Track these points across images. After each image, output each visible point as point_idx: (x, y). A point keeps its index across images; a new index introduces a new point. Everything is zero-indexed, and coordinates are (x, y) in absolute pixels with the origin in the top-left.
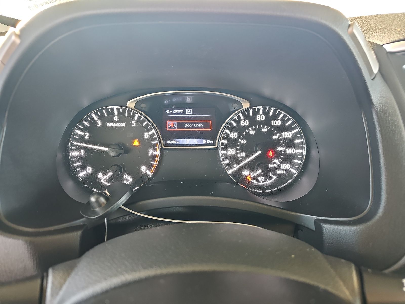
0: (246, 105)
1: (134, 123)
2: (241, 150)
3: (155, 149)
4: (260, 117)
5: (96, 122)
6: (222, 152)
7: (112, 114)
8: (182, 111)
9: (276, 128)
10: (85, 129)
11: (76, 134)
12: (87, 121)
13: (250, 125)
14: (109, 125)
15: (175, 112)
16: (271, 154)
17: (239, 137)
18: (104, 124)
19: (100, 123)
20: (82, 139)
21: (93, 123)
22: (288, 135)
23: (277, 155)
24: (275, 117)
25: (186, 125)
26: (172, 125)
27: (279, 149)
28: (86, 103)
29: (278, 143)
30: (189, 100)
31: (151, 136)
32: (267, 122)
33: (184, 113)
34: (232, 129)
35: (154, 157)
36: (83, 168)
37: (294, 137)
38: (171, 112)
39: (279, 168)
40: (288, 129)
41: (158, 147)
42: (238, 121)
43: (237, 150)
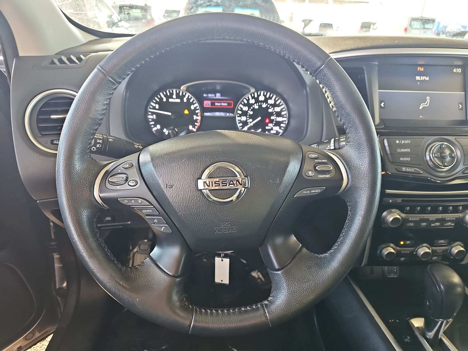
0: (253, 90)
1: (185, 100)
2: (250, 118)
3: (197, 116)
4: (262, 98)
5: (163, 99)
6: (238, 119)
7: (172, 94)
8: (213, 95)
9: (271, 105)
10: (157, 103)
11: (152, 105)
12: (158, 97)
13: (256, 103)
14: (171, 100)
15: (209, 95)
16: (267, 121)
17: (249, 110)
18: (167, 100)
19: (165, 100)
20: (154, 108)
21: (161, 99)
22: (277, 109)
23: (271, 121)
24: (270, 98)
25: (216, 104)
26: (207, 104)
27: (272, 118)
28: (156, 87)
29: (272, 114)
30: (218, 88)
31: (195, 108)
32: (266, 101)
33: (215, 96)
34: (245, 105)
35: (196, 120)
36: (155, 125)
37: (282, 111)
38: (207, 96)
39: (272, 129)
40: (278, 106)
41: (199, 114)
42: (248, 100)
43: (247, 118)
